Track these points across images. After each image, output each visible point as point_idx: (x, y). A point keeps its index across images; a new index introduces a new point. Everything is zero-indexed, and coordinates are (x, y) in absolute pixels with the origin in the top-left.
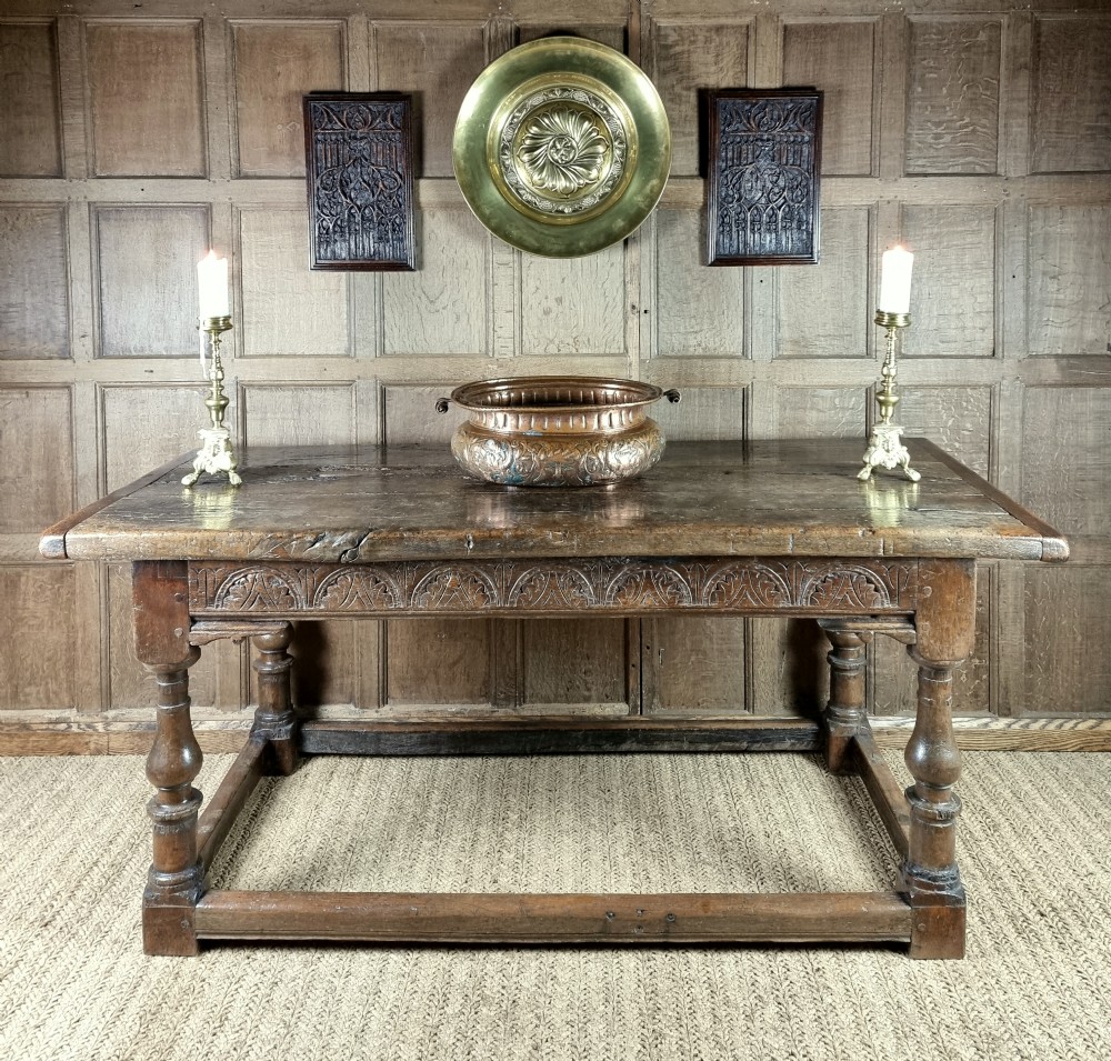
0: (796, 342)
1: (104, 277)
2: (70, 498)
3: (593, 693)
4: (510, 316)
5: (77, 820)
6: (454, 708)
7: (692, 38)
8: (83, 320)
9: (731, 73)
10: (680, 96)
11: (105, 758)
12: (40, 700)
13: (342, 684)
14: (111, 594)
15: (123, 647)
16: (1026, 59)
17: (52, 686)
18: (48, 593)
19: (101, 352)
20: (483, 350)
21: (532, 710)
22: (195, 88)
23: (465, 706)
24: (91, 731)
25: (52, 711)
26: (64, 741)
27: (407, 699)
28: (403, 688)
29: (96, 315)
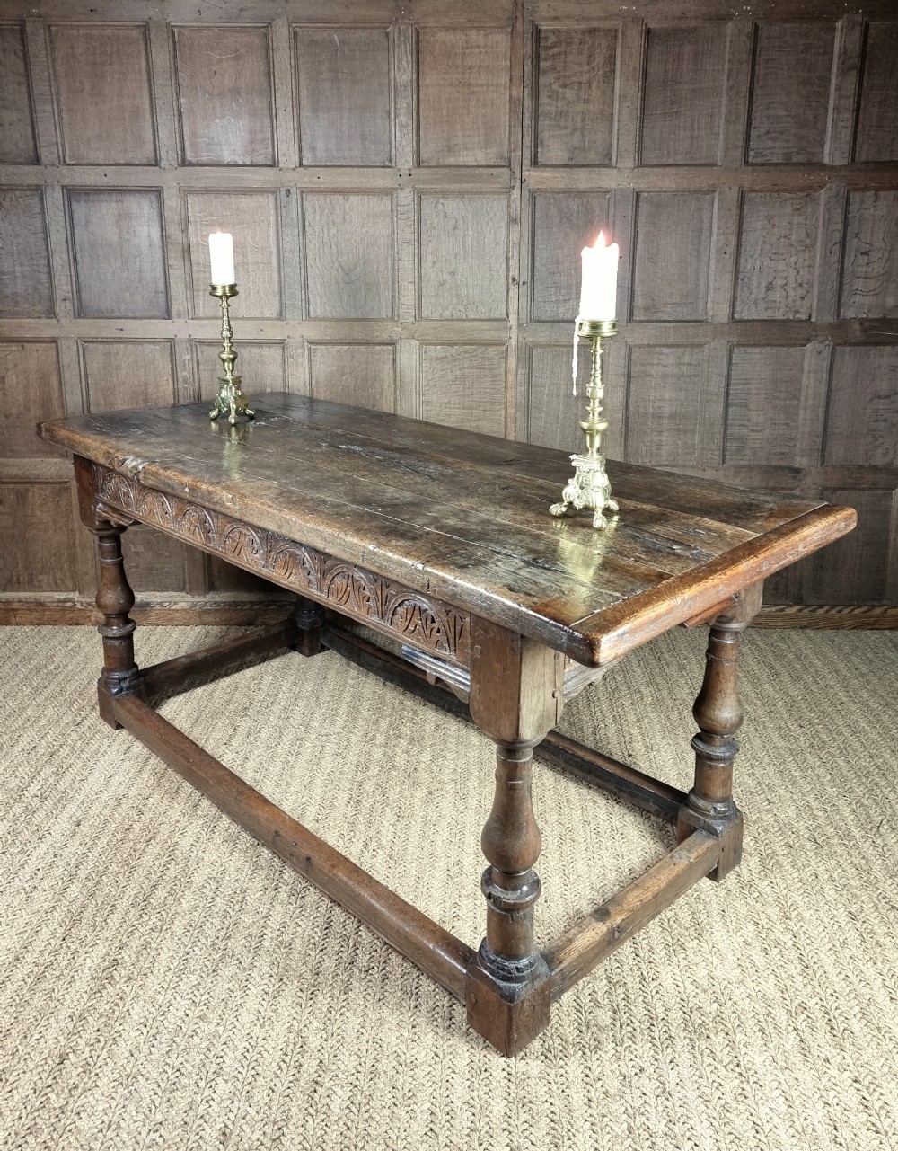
0: (647, 309)
1: (78, 251)
4: (411, 286)
7: (568, 40)
8: (63, 287)
9: (601, 72)
10: (557, 93)
16: (855, 61)
17: (59, 575)
18: (50, 504)
19: (81, 312)
20: (390, 314)
22: (146, 85)
26: (71, 615)
29: (74, 282)
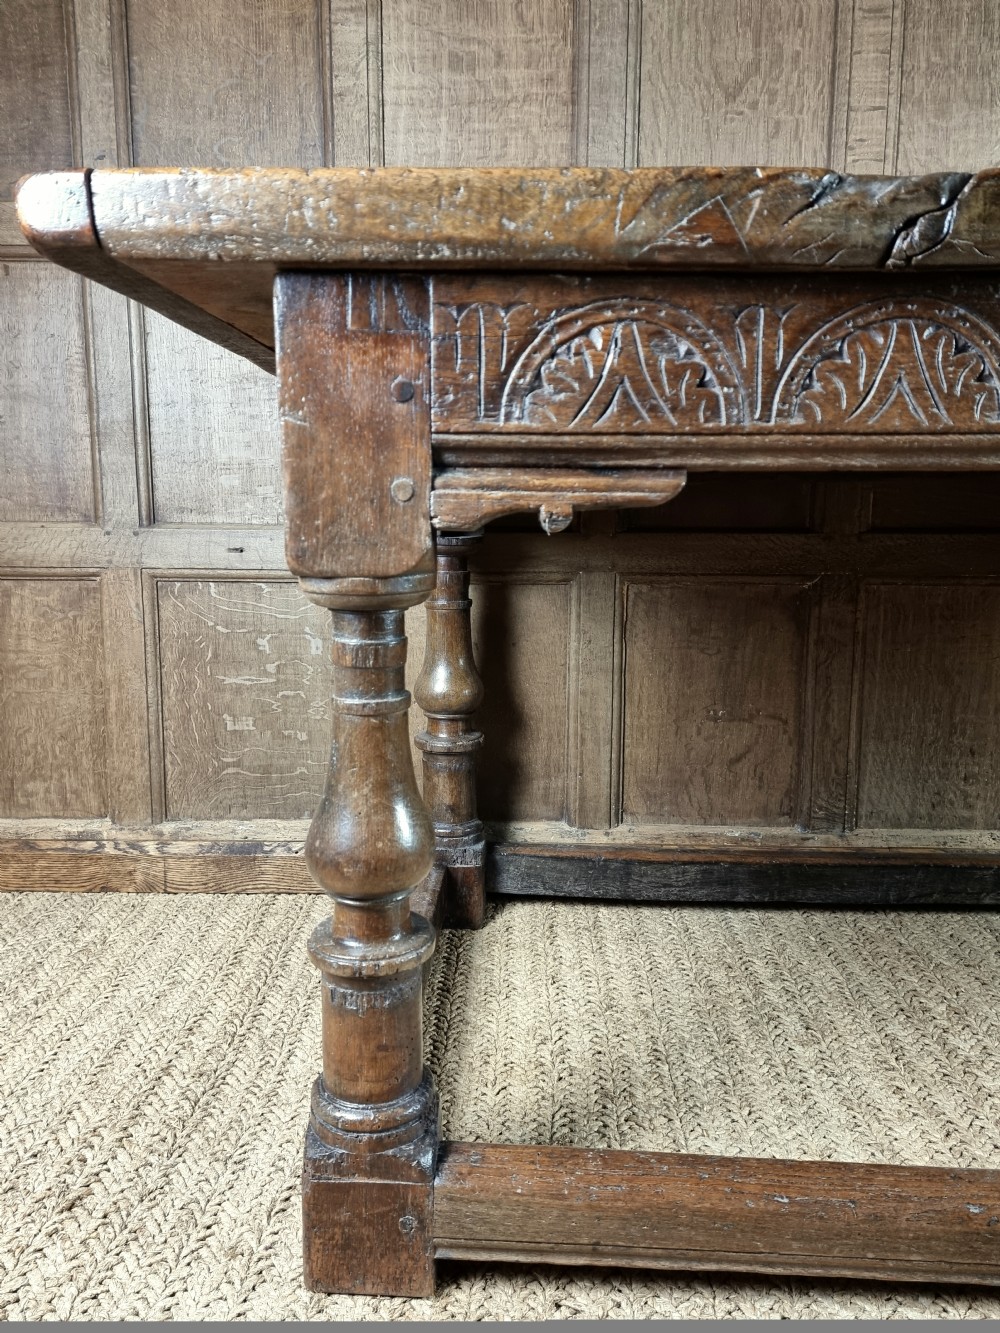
2: (89, 462)
3: (978, 814)
5: (124, 991)
6: (737, 832)
11: (163, 897)
12: (52, 804)
13: (546, 789)
14: (163, 630)
15: (185, 719)
17: (71, 782)
18: (58, 626)
21: (870, 838)
23: (754, 830)
24: (136, 853)
25: (72, 821)
26: (93, 869)
27: (657, 816)
28: (648, 797)
